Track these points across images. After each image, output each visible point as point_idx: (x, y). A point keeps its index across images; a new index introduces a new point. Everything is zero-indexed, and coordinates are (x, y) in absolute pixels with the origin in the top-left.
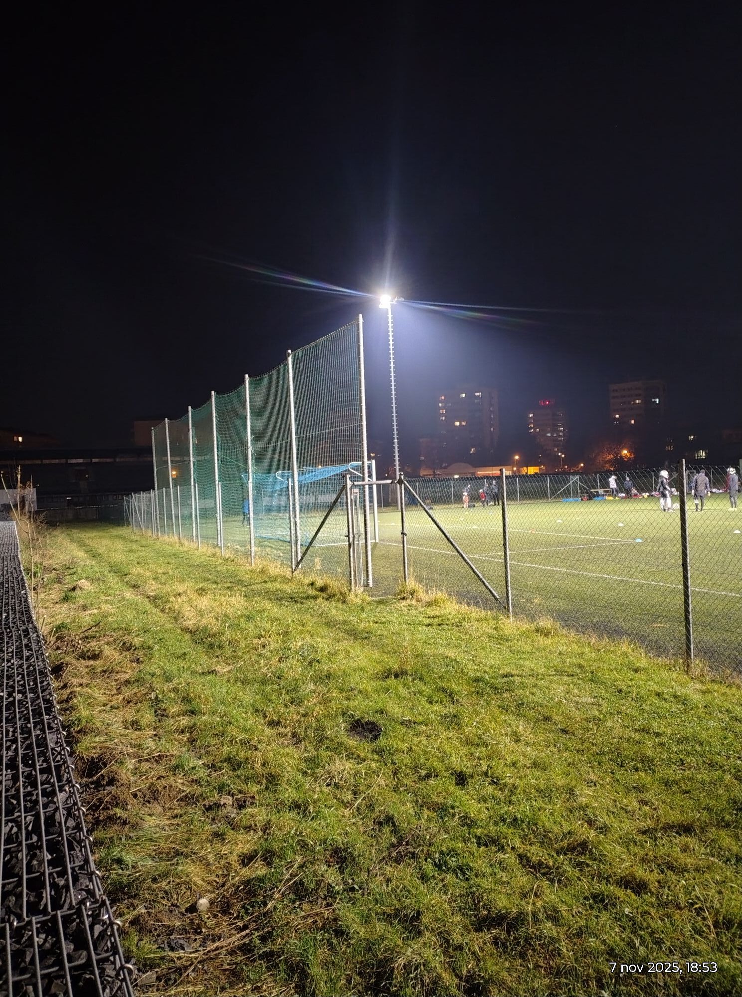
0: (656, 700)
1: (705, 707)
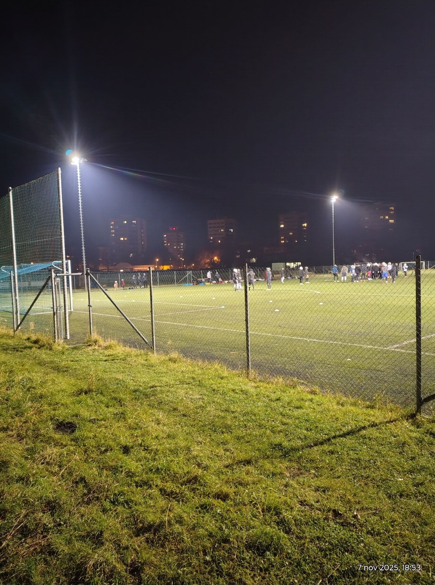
0: (232, 394)
1: (257, 395)
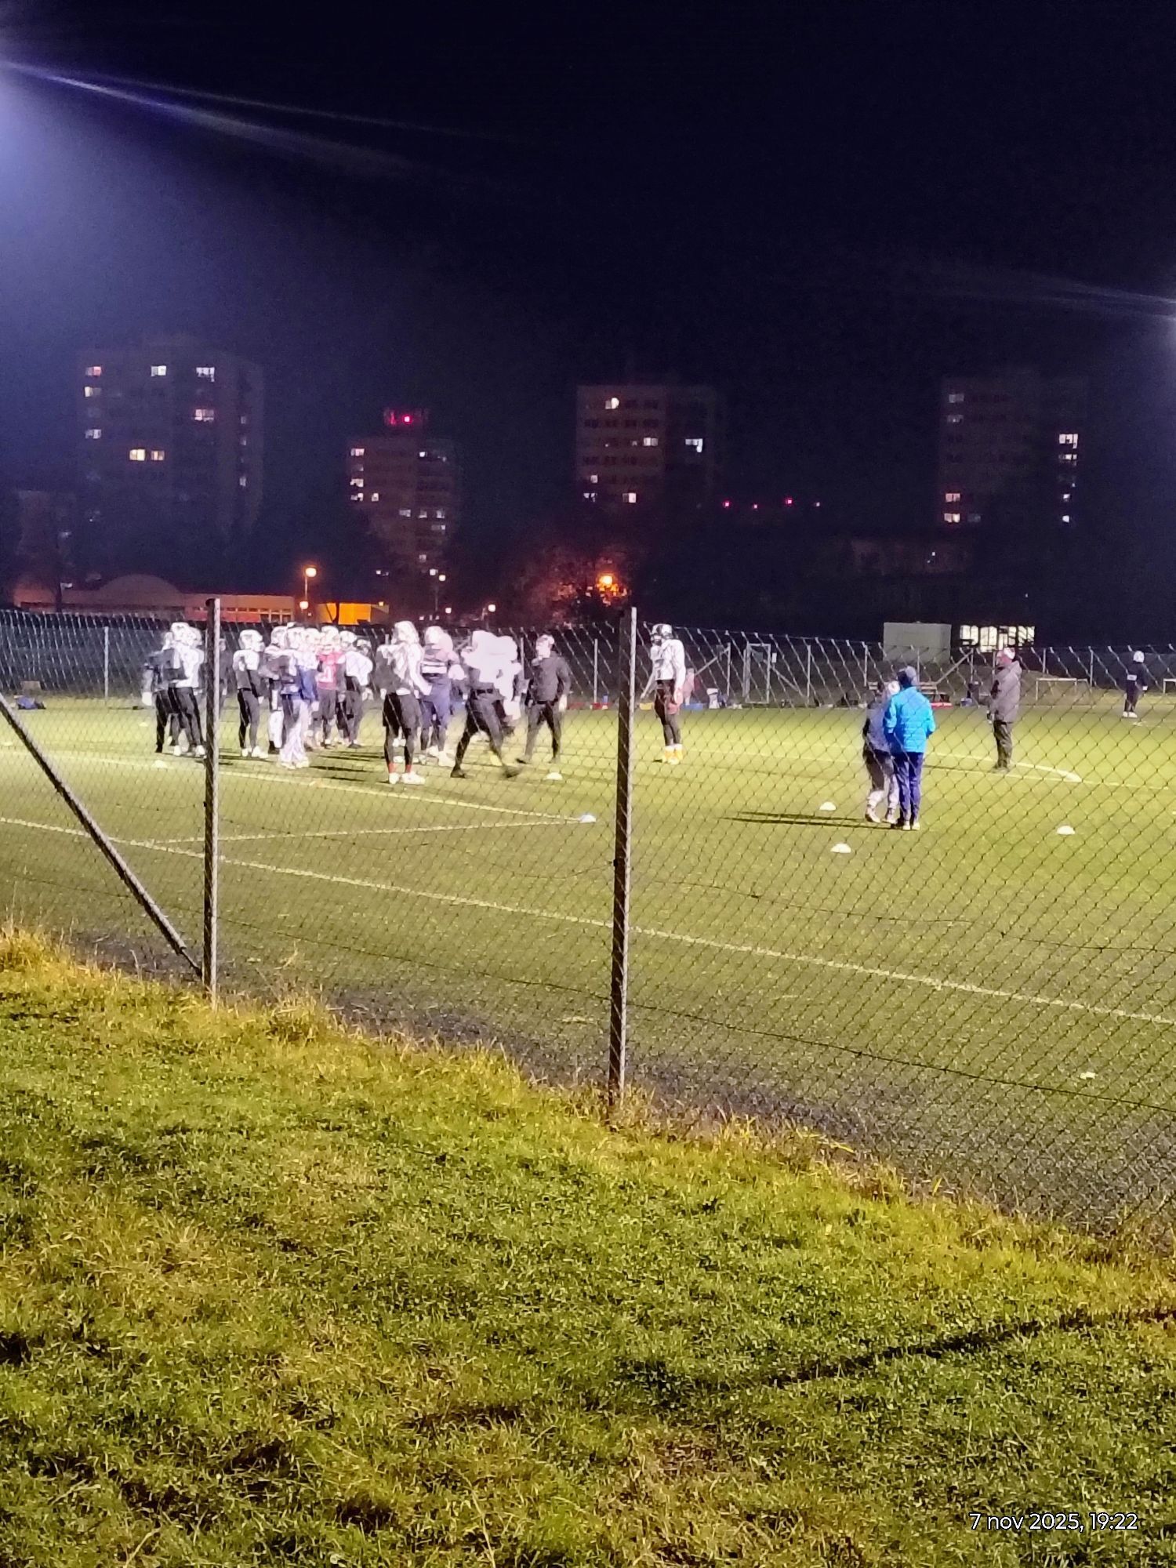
0: (516, 1176)
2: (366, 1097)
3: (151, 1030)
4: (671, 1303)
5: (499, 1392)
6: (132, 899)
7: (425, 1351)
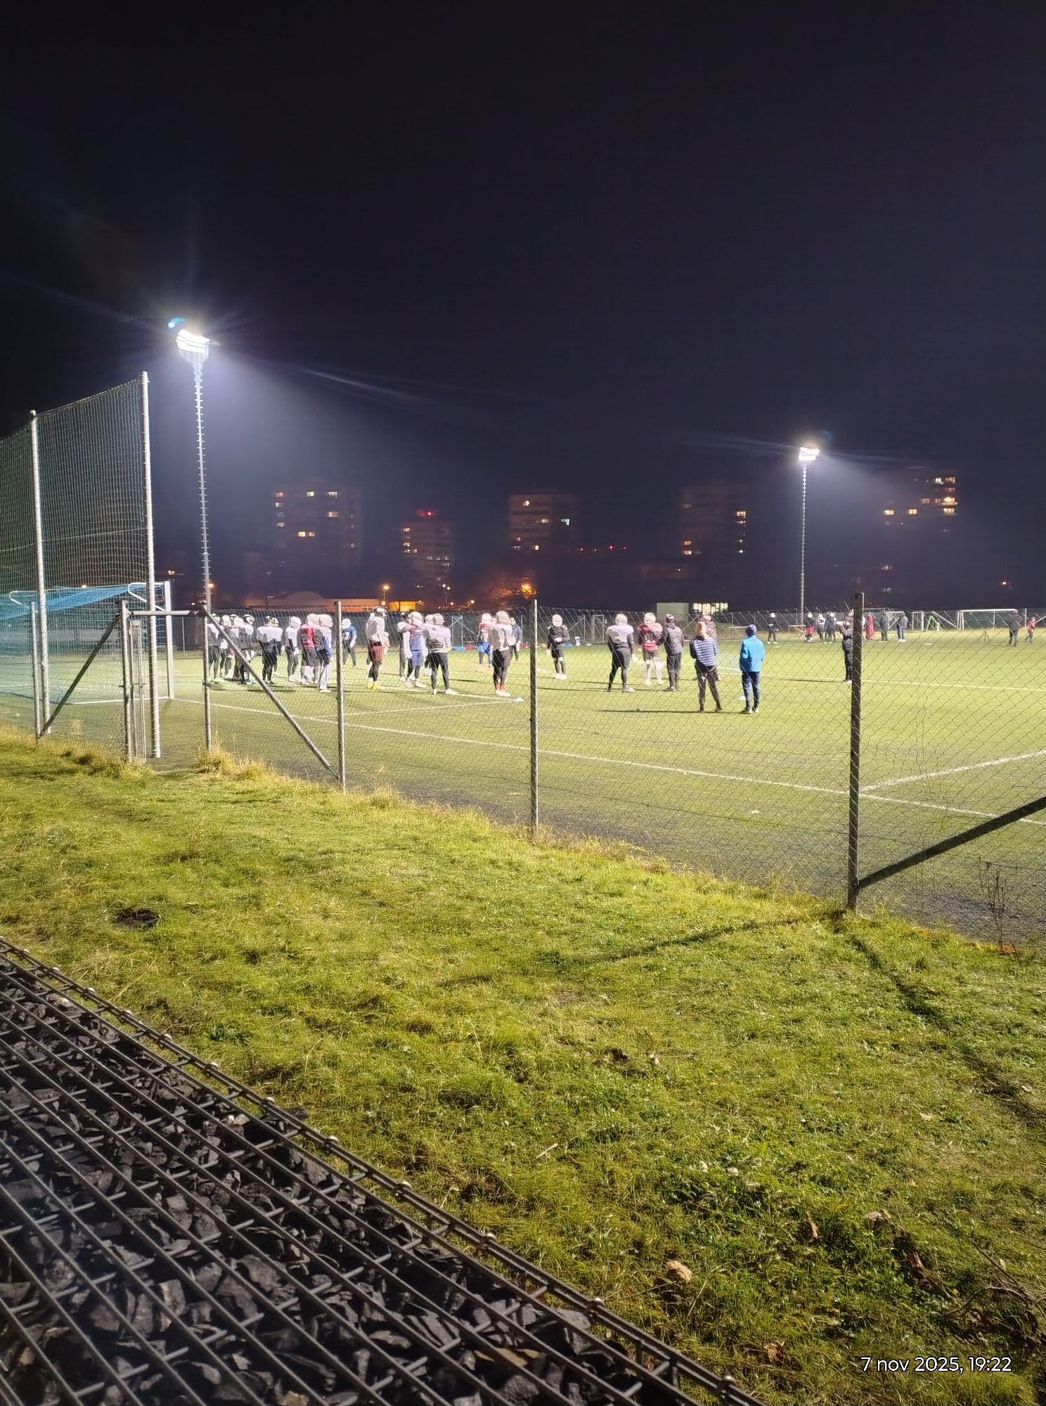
0: (489, 868)
1: (539, 871)
2: (417, 834)
3: (315, 806)
4: (562, 925)
5: (481, 969)
6: (304, 744)
7: (446, 951)
